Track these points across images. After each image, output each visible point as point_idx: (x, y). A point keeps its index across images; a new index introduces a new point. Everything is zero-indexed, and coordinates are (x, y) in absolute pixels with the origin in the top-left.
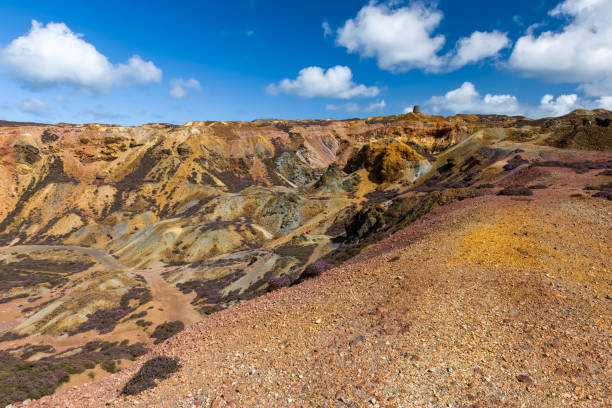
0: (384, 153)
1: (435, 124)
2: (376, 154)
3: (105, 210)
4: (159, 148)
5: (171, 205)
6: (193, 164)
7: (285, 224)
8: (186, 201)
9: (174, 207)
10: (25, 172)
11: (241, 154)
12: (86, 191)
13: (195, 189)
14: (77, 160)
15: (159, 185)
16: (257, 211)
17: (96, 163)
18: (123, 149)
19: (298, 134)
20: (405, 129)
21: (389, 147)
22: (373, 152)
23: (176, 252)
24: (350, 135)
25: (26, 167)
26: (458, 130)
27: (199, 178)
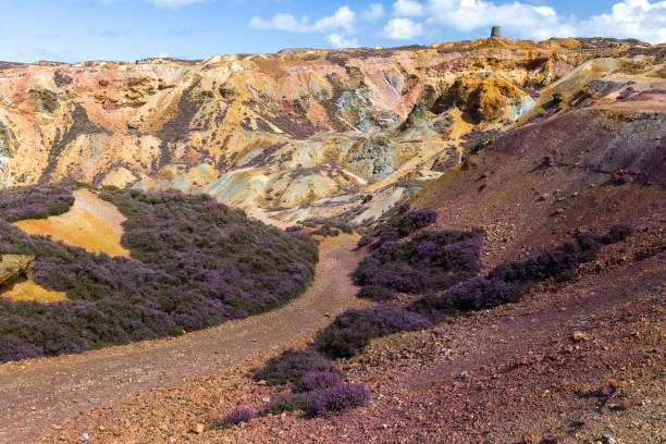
0: (479, 90)
1: (527, 52)
2: (470, 90)
3: (154, 163)
4: (196, 89)
5: (228, 156)
6: (244, 108)
7: (378, 169)
8: (246, 151)
9: (232, 158)
10: (46, 122)
11: (294, 96)
12: (126, 142)
13: (253, 137)
14: (99, 106)
15: (208, 134)
16: (341, 158)
17: (121, 109)
18: (150, 91)
19: (357, 69)
20: (489, 59)
21: (485, 82)
22: (466, 88)
23: (270, 199)
24: (419, 69)
25: (46, 115)
26: (556, 60)
27: (254, 125)
